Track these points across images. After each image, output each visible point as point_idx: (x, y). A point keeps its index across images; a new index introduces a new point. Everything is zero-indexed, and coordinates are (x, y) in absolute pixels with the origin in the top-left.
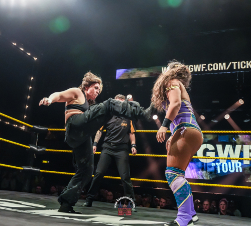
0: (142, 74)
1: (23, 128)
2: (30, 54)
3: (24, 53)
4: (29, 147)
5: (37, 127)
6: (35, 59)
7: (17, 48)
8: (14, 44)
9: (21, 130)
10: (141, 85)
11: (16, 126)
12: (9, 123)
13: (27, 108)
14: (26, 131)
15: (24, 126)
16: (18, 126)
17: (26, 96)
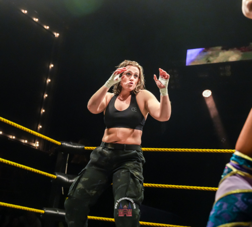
0: (229, 57)
1: (36, 145)
2: (48, 27)
3: (39, 25)
5: (67, 145)
6: (57, 35)
7: (28, 17)
8: (23, 11)
10: (229, 74)
11: (26, 141)
12: (14, 137)
13: (43, 113)
14: (41, 149)
15: (38, 142)
16: (28, 141)
17: (42, 95)
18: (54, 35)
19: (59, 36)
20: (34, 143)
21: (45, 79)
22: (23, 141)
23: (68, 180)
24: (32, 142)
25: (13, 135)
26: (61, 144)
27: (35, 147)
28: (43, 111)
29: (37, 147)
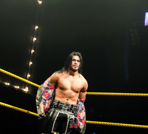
1: (26, 90)
6: (40, 2)
9: (24, 93)
11: (18, 87)
12: (9, 84)
13: (31, 65)
14: (30, 94)
15: (27, 88)
16: (20, 87)
17: (30, 50)
18: (38, 3)
19: (42, 3)
20: (25, 88)
21: (32, 38)
22: (16, 87)
24: (23, 88)
25: (8, 83)
27: (26, 92)
28: (31, 63)
29: (27, 92)
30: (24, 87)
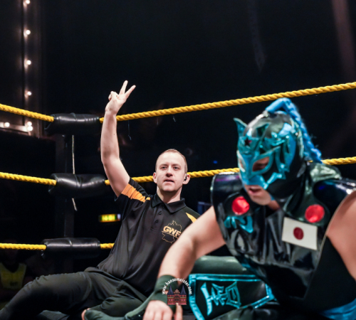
1: (28, 128)
4: (54, 182)
9: (24, 137)
11: (7, 125)
13: (29, 66)
15: (29, 124)
16: (11, 123)
17: (20, 31)
20: (24, 125)
22: (1, 125)
23: (79, 185)
24: (20, 125)
26: (55, 120)
27: (27, 133)
28: (28, 63)
29: (31, 132)
30: (21, 122)
